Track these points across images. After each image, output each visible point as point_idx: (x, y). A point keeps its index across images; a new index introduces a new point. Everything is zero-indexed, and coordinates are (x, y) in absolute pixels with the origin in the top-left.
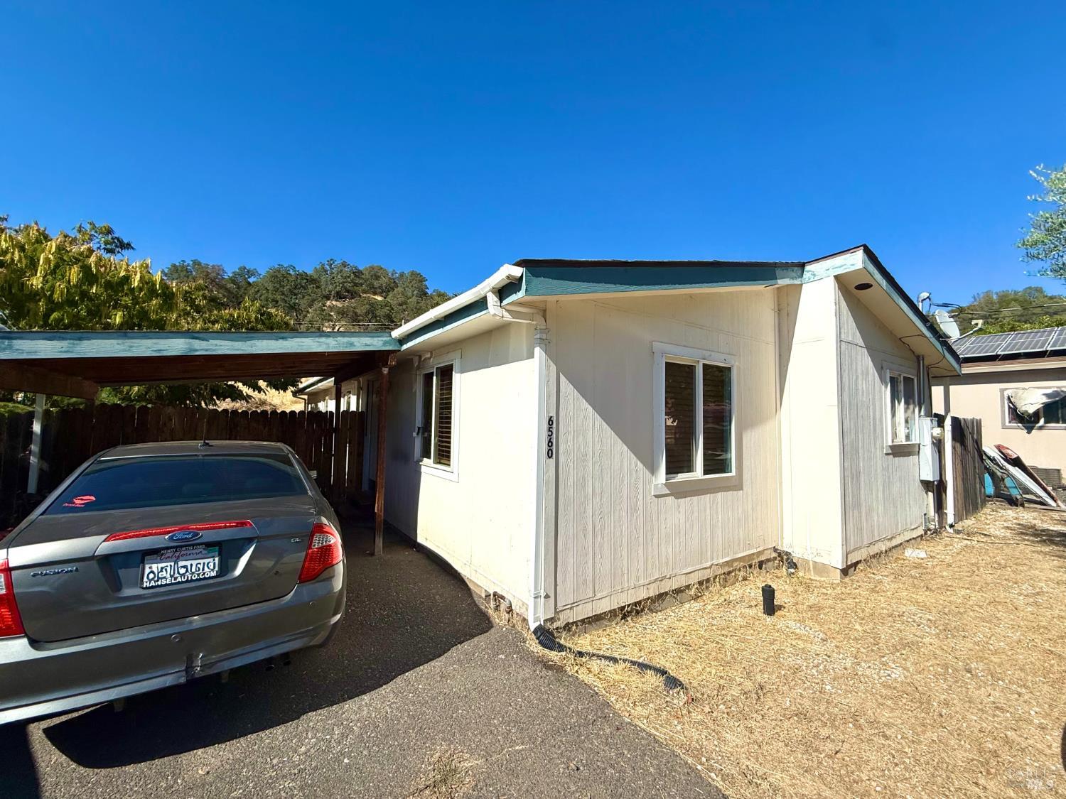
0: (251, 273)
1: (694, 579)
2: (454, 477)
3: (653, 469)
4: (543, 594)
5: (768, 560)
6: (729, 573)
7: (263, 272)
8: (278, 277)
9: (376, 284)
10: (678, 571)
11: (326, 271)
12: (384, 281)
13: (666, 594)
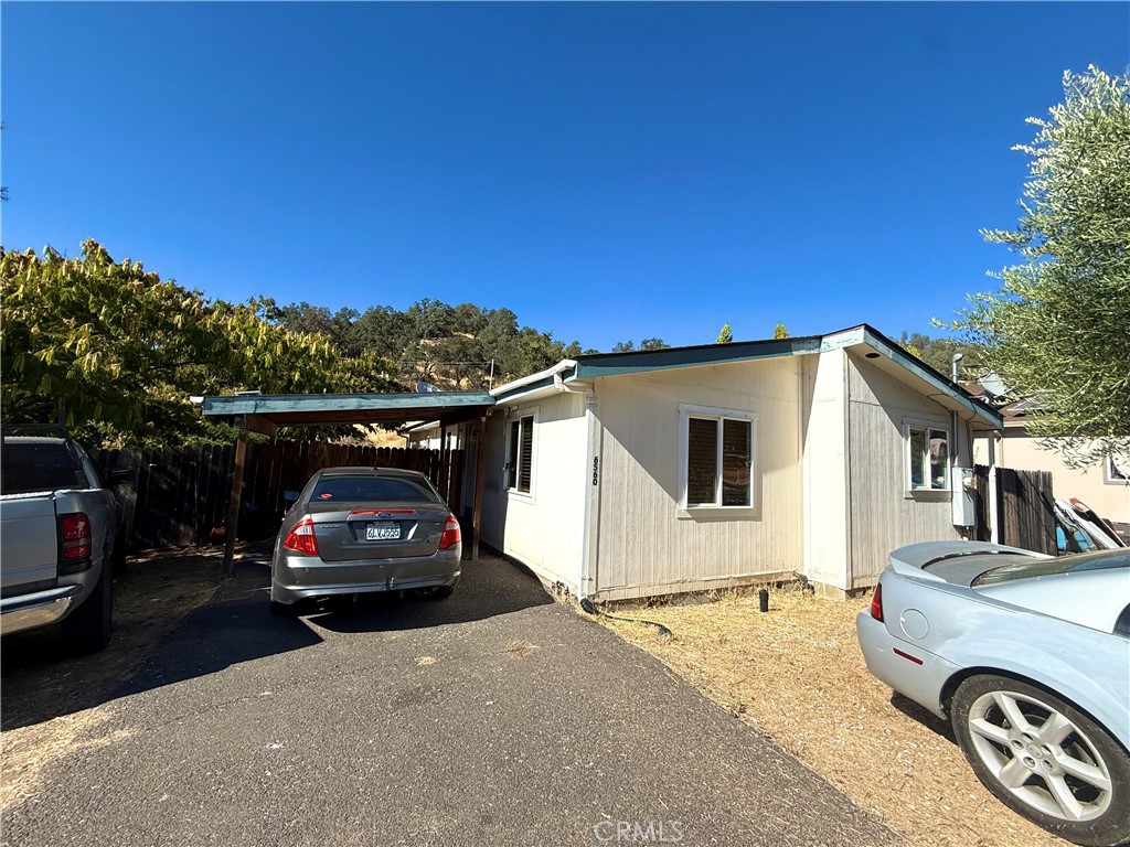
0: (352, 314)
1: (713, 586)
2: (532, 501)
3: (677, 499)
4: (588, 577)
5: (789, 582)
6: (747, 586)
7: (362, 312)
8: (377, 317)
9: (467, 322)
10: (698, 577)
11: (420, 310)
12: (475, 319)
13: (687, 593)
